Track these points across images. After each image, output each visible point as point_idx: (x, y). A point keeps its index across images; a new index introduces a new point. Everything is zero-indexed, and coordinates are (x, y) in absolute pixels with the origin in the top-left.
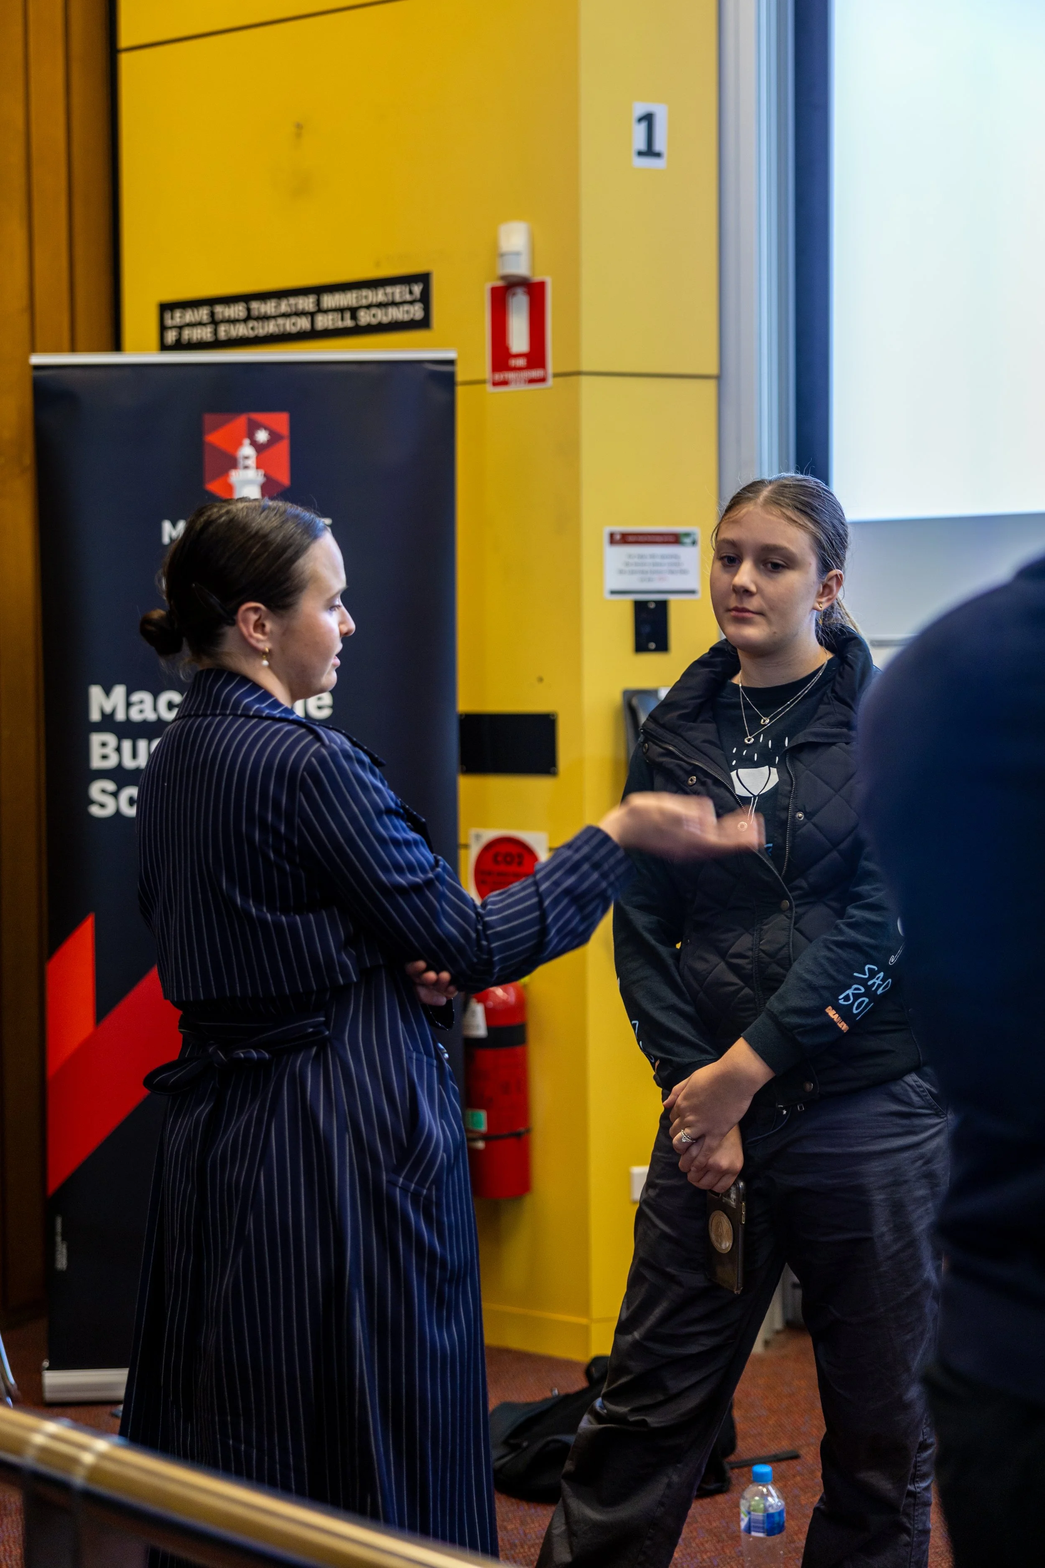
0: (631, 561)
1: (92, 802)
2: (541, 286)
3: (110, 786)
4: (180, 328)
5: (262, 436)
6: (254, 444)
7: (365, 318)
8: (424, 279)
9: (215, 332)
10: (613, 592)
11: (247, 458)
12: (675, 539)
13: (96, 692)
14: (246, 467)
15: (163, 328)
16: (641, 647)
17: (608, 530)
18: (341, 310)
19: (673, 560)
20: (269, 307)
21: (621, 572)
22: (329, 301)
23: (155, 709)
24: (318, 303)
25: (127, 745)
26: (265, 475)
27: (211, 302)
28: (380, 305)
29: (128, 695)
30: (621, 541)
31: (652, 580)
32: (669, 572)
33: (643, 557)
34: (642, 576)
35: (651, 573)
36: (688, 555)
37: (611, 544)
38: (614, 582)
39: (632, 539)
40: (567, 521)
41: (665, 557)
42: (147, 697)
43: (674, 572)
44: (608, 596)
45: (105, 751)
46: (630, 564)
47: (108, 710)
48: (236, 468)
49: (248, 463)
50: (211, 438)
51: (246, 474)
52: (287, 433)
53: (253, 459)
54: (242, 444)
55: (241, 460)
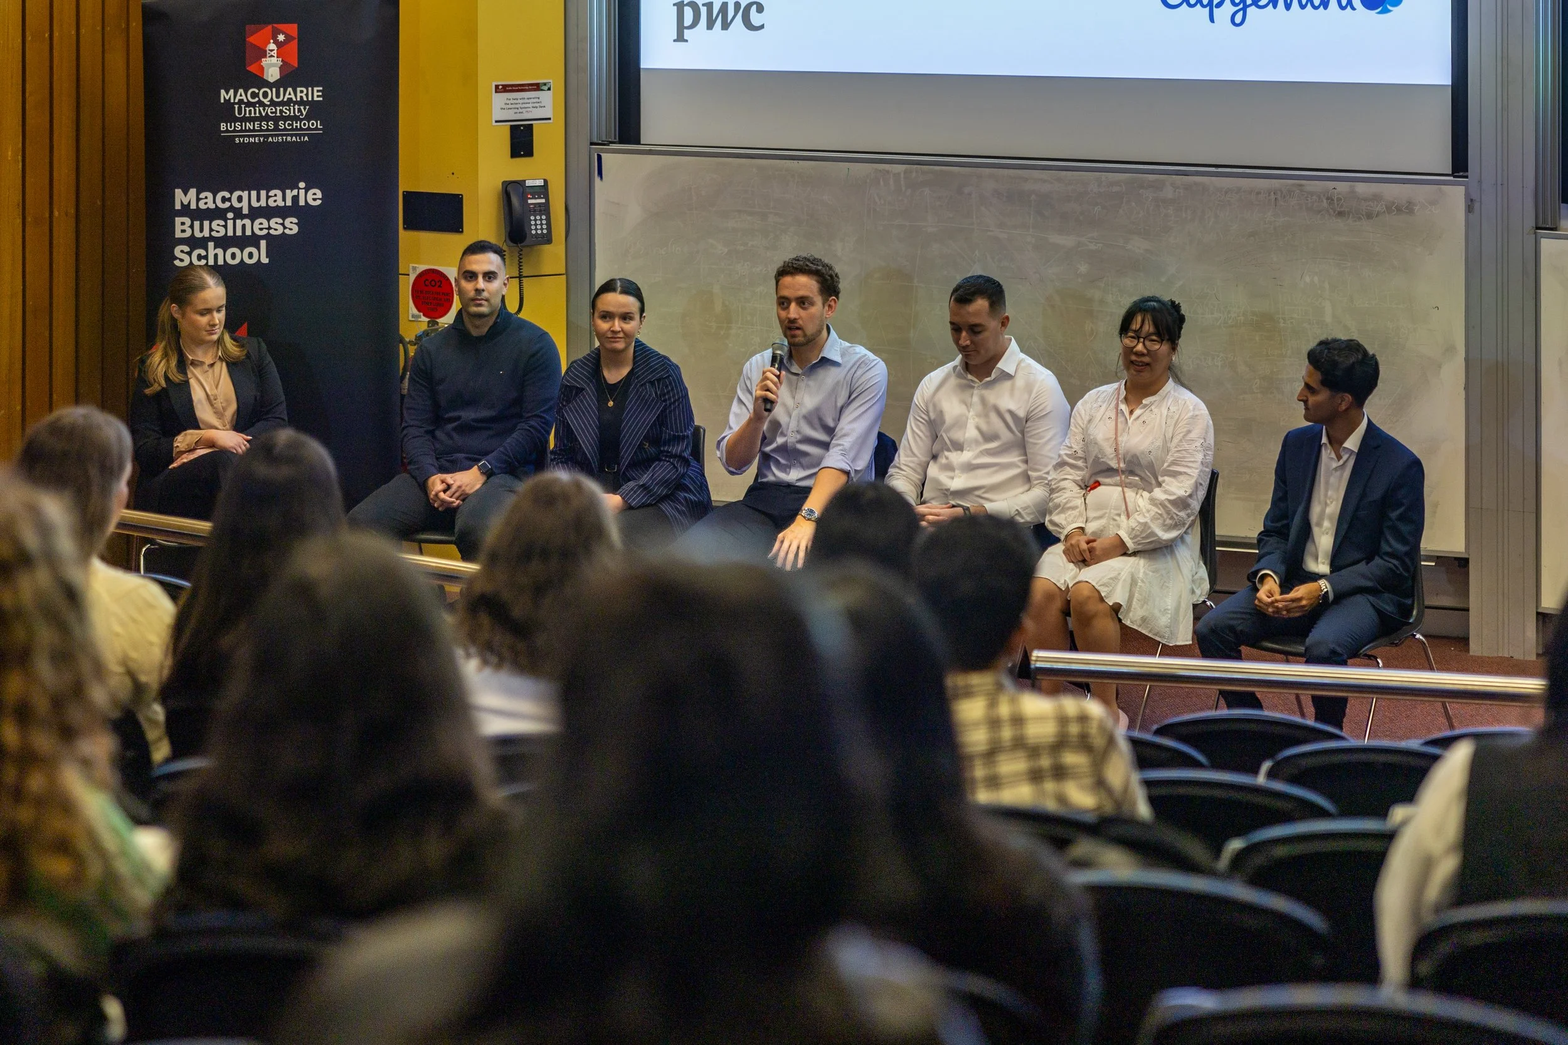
0: (508, 102)
1: (176, 258)
3: (186, 249)
5: (281, 38)
6: (276, 42)
10: (496, 122)
11: (272, 51)
12: (537, 87)
13: (178, 192)
14: (272, 56)
16: (515, 154)
17: (494, 84)
19: (537, 100)
21: (502, 109)
23: (214, 202)
25: (197, 224)
26: (282, 61)
29: (198, 194)
30: (502, 90)
31: (522, 113)
32: (533, 107)
33: (517, 99)
34: (516, 110)
35: (521, 108)
36: (545, 97)
37: (496, 92)
38: (498, 114)
39: (510, 88)
40: (469, 77)
41: (531, 98)
42: (210, 195)
43: (537, 107)
44: (494, 124)
45: (183, 227)
46: (508, 104)
47: (186, 203)
48: (265, 56)
49: (272, 53)
50: (251, 39)
51: (271, 61)
52: (297, 37)
53: (275, 51)
54: (270, 43)
55: (268, 51)
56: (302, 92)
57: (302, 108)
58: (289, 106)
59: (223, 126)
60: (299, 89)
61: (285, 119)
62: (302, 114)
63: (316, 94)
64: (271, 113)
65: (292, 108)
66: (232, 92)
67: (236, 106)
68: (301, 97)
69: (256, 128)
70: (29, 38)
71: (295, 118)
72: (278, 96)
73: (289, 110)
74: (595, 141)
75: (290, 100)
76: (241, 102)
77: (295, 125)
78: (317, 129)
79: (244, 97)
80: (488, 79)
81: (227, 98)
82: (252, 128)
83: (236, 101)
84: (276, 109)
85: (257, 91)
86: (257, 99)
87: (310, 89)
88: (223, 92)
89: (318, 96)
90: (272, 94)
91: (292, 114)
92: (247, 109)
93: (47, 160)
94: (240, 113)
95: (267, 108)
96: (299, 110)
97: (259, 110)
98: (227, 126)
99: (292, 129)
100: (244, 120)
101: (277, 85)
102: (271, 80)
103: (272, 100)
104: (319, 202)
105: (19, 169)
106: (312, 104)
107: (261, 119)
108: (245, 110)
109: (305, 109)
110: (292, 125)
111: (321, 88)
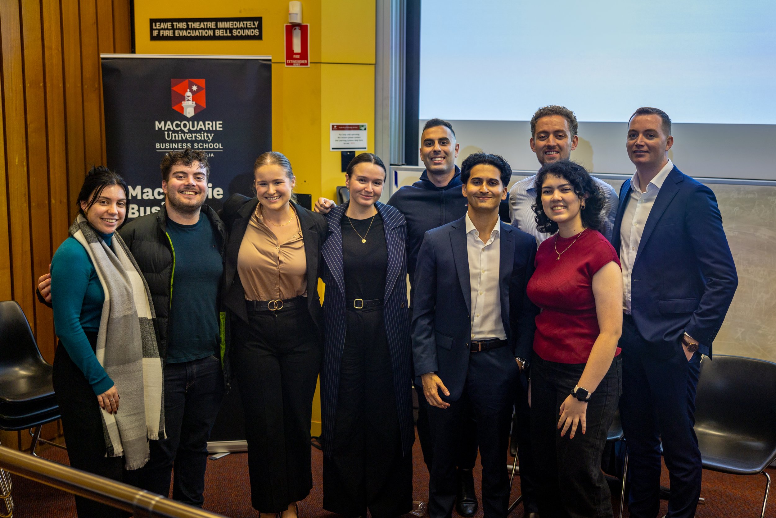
0: (340, 136)
2: (306, 26)
4: (159, 30)
5: (195, 88)
6: (191, 91)
7: (235, 33)
8: (259, 19)
9: (174, 33)
10: (333, 149)
11: (189, 96)
12: (358, 128)
14: (189, 100)
15: (152, 30)
17: (331, 124)
18: (226, 29)
19: (358, 136)
20: (196, 25)
21: (336, 141)
22: (220, 25)
23: (153, 195)
24: (216, 25)
25: (142, 209)
26: (196, 104)
27: (172, 20)
28: (241, 28)
29: (142, 189)
30: (336, 129)
31: (348, 144)
32: (355, 140)
33: (345, 135)
34: (345, 142)
35: (348, 141)
36: (363, 134)
37: (333, 129)
38: (333, 144)
39: (341, 128)
40: (316, 120)
41: (354, 135)
42: (150, 190)
43: (357, 140)
44: (331, 150)
45: (133, 211)
46: (340, 138)
47: (134, 195)
48: (184, 100)
49: (189, 98)
50: (174, 88)
51: (188, 103)
52: (204, 87)
53: (191, 97)
54: (187, 91)
55: (186, 97)
56: (209, 124)
57: (209, 135)
58: (201, 133)
59: (158, 146)
60: (207, 123)
61: (198, 142)
62: (209, 139)
63: (218, 126)
64: (189, 138)
65: (202, 135)
66: (163, 123)
67: (166, 133)
68: (209, 128)
69: (179, 147)
70: (28, 85)
71: (205, 142)
72: (193, 127)
73: (201, 136)
74: (392, 163)
75: (201, 129)
76: (169, 130)
77: (205, 146)
78: (219, 149)
79: (171, 127)
80: (327, 122)
81: (160, 127)
82: (176, 147)
83: (166, 129)
84: (192, 135)
85: (179, 123)
86: (179, 129)
87: (214, 122)
88: (157, 123)
89: (220, 127)
90: (189, 125)
91: (203, 139)
92: (174, 135)
93: (45, 167)
94: (168, 137)
95: (186, 134)
96: (207, 136)
97: (181, 136)
98: (160, 146)
99: (203, 149)
100: (172, 141)
101: (192, 119)
102: (189, 116)
103: (189, 129)
104: (221, 197)
105: (24, 171)
106: (216, 132)
107: (182, 141)
108: (172, 135)
109: (211, 135)
110: (203, 146)
111: (221, 122)
